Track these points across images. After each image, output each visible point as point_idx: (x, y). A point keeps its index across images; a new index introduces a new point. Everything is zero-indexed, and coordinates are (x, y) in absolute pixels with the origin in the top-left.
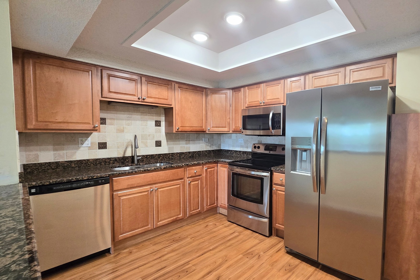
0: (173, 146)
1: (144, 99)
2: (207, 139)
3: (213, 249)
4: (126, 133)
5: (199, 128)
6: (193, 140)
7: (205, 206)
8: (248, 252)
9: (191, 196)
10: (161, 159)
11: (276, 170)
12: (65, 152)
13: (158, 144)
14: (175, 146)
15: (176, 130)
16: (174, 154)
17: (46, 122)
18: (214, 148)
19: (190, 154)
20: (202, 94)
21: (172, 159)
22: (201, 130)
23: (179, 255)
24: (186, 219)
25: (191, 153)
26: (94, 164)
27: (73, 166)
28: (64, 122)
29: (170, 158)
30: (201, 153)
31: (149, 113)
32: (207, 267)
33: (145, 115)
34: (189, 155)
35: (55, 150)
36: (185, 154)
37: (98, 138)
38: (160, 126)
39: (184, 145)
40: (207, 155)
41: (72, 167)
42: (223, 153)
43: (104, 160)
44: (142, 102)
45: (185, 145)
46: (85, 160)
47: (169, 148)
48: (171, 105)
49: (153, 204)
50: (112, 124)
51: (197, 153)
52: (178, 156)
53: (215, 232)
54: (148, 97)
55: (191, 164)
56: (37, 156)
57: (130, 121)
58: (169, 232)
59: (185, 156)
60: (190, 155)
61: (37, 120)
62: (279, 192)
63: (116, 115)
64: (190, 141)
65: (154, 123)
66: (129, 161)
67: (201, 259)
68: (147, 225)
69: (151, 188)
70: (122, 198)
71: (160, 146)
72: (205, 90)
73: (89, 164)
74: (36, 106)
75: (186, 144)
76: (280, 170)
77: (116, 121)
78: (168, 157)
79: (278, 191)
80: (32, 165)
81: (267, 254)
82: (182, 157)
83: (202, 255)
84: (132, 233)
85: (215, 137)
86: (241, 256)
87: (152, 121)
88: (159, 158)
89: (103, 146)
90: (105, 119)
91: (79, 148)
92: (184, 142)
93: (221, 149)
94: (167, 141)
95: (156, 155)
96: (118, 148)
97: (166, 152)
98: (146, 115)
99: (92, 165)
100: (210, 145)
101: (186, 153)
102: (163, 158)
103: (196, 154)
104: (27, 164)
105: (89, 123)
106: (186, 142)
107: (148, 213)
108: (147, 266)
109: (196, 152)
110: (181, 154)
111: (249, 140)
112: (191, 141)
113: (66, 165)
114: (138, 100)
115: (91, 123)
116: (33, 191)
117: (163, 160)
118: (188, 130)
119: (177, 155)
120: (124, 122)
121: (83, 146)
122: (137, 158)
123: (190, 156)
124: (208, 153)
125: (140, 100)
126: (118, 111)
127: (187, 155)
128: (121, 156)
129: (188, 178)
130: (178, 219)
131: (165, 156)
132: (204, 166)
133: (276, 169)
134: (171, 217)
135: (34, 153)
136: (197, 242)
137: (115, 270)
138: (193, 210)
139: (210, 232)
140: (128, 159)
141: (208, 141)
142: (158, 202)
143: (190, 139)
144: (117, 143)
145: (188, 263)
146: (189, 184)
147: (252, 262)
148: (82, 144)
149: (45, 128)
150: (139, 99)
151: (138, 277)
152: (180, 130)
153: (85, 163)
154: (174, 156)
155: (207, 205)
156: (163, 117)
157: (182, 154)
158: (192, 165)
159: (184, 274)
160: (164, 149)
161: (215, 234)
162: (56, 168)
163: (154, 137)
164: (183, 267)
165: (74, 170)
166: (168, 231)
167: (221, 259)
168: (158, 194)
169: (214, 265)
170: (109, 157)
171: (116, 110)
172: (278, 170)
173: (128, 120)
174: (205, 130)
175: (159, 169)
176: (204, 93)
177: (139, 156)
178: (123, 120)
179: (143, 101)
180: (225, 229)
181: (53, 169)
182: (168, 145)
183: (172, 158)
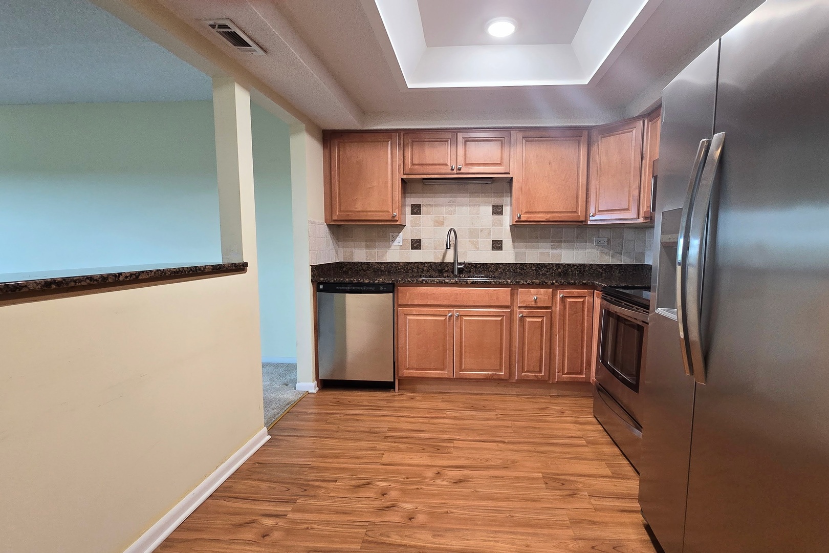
0: (523, 250)
1: (460, 169)
2: (606, 240)
3: (509, 443)
4: (447, 226)
5: (569, 215)
6: (568, 242)
7: (557, 371)
8: (558, 477)
9: (523, 344)
10: (501, 271)
12: (376, 250)
13: (497, 245)
14: (528, 251)
15: (517, 219)
16: (526, 266)
17: (347, 211)
18: (624, 260)
19: (559, 267)
20: (579, 143)
21: (522, 274)
22: (571, 219)
23: (454, 426)
24: (514, 382)
25: (562, 267)
26: (404, 270)
27: (383, 269)
28: (363, 211)
29: (517, 272)
30: (587, 269)
31: (482, 193)
32: (468, 458)
33: (476, 197)
34: (557, 269)
35: (367, 247)
36: (548, 267)
37: (411, 233)
38: (501, 213)
39: (547, 250)
40: (602, 273)
41: (382, 271)
42: (646, 274)
43: (416, 264)
44: (457, 174)
45: (551, 250)
46: (395, 263)
47: (517, 254)
48: (509, 173)
49: (452, 338)
50: (428, 213)
51: (576, 267)
52: (534, 270)
53: (545, 421)
54: (467, 165)
55: (526, 283)
56: (352, 254)
57: (454, 208)
58: (481, 394)
59: (547, 271)
60: (560, 270)
61: (340, 211)
63: (433, 199)
64: (561, 242)
65: (490, 209)
66: (448, 270)
67: (475, 446)
68: (443, 370)
69: (449, 312)
70: (409, 317)
71: (500, 248)
72: (585, 133)
73: (399, 269)
74: (339, 193)
75: (552, 248)
77: (433, 209)
78: (514, 270)
80: (347, 263)
81: (593, 502)
82: (541, 273)
83: (483, 441)
84: (420, 373)
85: (628, 235)
86: (540, 475)
87: (487, 206)
88: (497, 270)
89: (416, 244)
90: (420, 205)
91: (389, 246)
92: (548, 245)
93: (645, 263)
94: (513, 241)
95: (492, 264)
96: (436, 248)
97: (511, 260)
98: (478, 196)
99: (403, 270)
100: (611, 252)
101: (551, 266)
102: (504, 270)
103: (573, 269)
104: (343, 262)
105: (388, 212)
106: (552, 244)
107: (444, 350)
108: (410, 419)
109: (574, 265)
110: (540, 266)
112: (564, 242)
113: (375, 267)
114: (450, 171)
115: (390, 211)
116: (321, 287)
117: (504, 274)
118: (541, 220)
119: (531, 267)
120: (444, 209)
121: (394, 243)
122: (457, 265)
123: (560, 273)
124: (605, 269)
125: (455, 171)
126: (436, 193)
127: (553, 270)
128: (439, 261)
129: (520, 307)
130: (495, 377)
131: (508, 268)
132: (558, 291)
134: (482, 370)
135: (349, 250)
136: (500, 422)
137: (379, 408)
138: (527, 372)
139: (537, 418)
140: (448, 267)
141: (606, 243)
142: (461, 338)
143: (562, 238)
144: (434, 241)
145: (451, 440)
146: (522, 319)
147: (545, 493)
148: (393, 241)
149: (347, 218)
150: (452, 170)
151: (386, 426)
152: (522, 219)
153: (395, 267)
154: (525, 268)
155: (562, 370)
156: (508, 197)
157: (542, 267)
158: (528, 284)
159: (432, 449)
160: (507, 256)
161: (541, 425)
162: (367, 270)
163: (489, 233)
164: (440, 442)
165: (384, 274)
166: (481, 392)
167: (501, 461)
168: (461, 325)
169: (480, 463)
170: (423, 261)
171: (435, 193)
173: (450, 206)
174: (582, 219)
175: (463, 283)
176: (584, 139)
177: (460, 264)
178: (443, 206)
179: (458, 172)
180: (572, 426)
181: (364, 271)
182: (514, 248)
183: (522, 272)
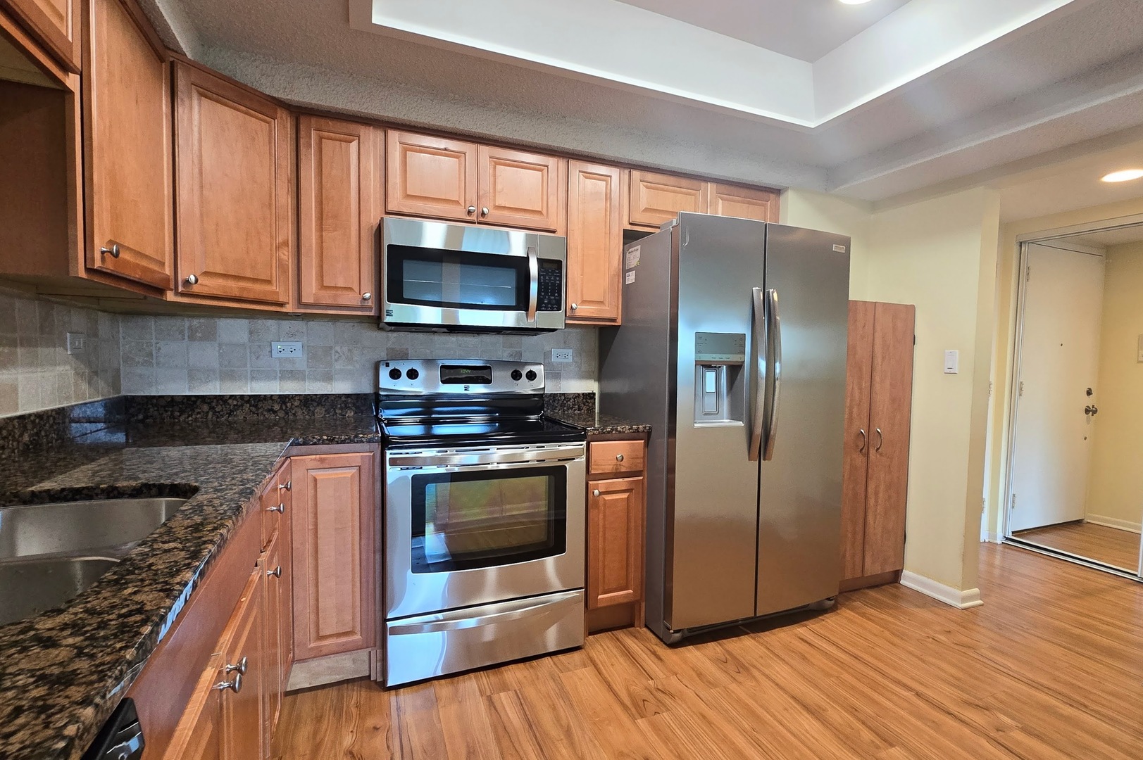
2: (82, 339)
6: (28, 343)
11: (604, 433)
15: (96, 262)
18: (102, 390)
62: (606, 499)
64: (15, 342)
76: (616, 430)
79: (604, 496)
85: (104, 328)
100: (87, 370)
111: (338, 348)
118: (133, 274)
133: (603, 429)
141: (82, 347)
143: (16, 329)
152: (109, 264)
172: (609, 432)
174: (171, 285)
